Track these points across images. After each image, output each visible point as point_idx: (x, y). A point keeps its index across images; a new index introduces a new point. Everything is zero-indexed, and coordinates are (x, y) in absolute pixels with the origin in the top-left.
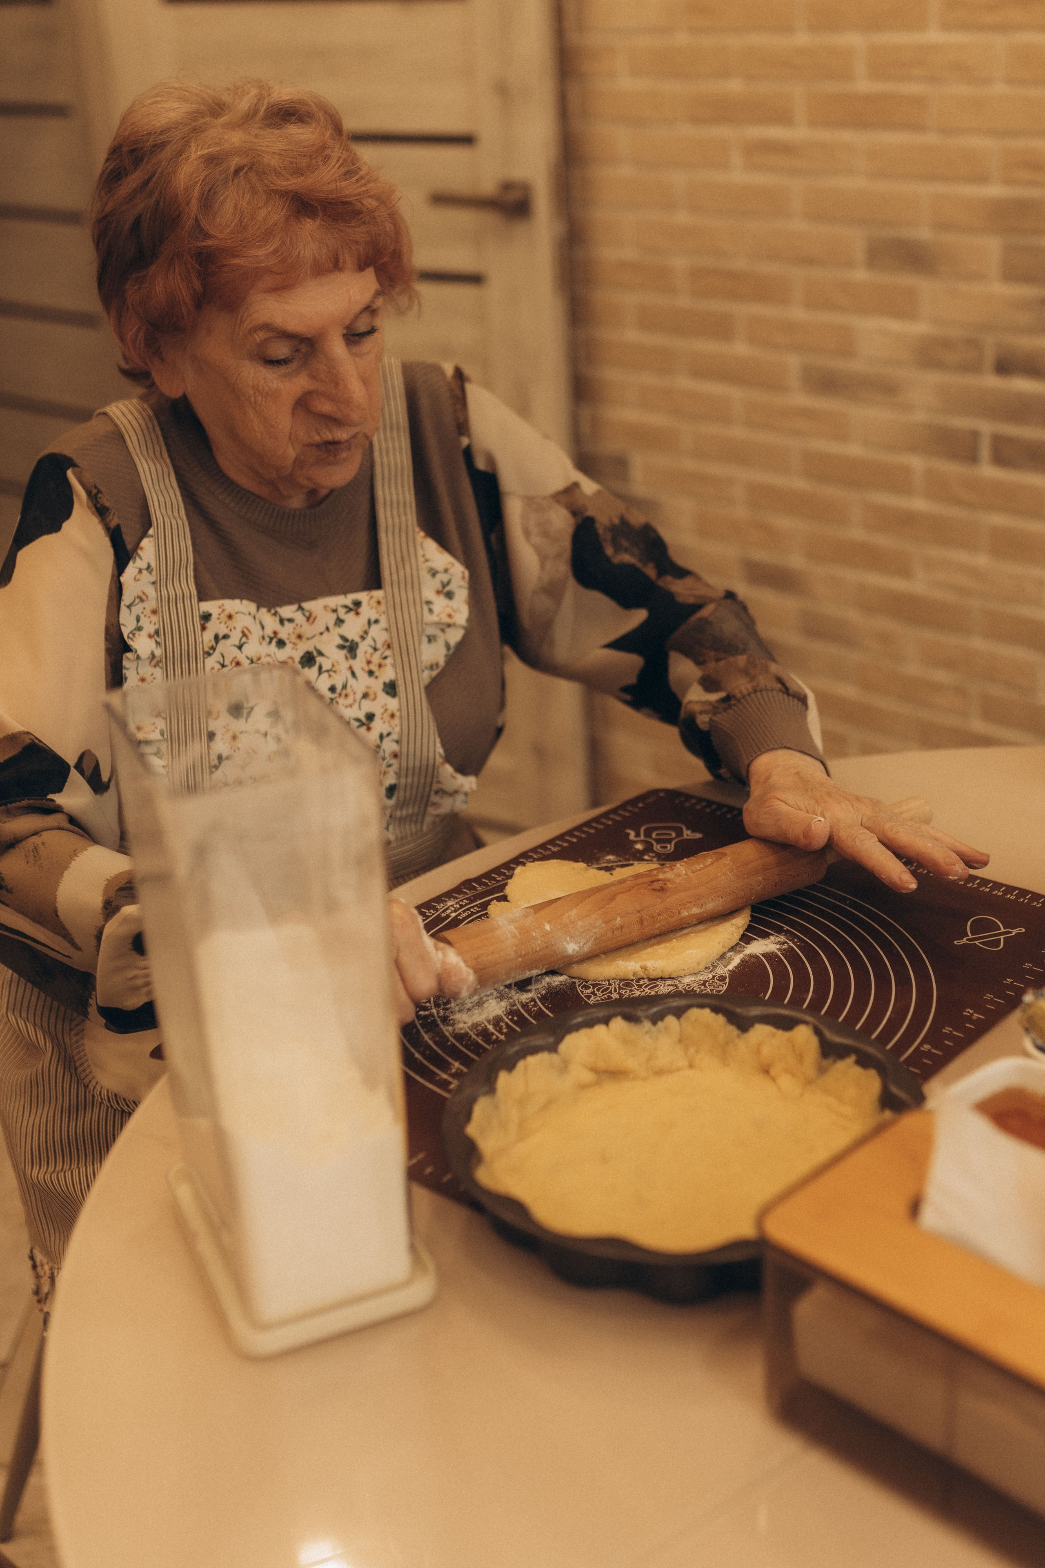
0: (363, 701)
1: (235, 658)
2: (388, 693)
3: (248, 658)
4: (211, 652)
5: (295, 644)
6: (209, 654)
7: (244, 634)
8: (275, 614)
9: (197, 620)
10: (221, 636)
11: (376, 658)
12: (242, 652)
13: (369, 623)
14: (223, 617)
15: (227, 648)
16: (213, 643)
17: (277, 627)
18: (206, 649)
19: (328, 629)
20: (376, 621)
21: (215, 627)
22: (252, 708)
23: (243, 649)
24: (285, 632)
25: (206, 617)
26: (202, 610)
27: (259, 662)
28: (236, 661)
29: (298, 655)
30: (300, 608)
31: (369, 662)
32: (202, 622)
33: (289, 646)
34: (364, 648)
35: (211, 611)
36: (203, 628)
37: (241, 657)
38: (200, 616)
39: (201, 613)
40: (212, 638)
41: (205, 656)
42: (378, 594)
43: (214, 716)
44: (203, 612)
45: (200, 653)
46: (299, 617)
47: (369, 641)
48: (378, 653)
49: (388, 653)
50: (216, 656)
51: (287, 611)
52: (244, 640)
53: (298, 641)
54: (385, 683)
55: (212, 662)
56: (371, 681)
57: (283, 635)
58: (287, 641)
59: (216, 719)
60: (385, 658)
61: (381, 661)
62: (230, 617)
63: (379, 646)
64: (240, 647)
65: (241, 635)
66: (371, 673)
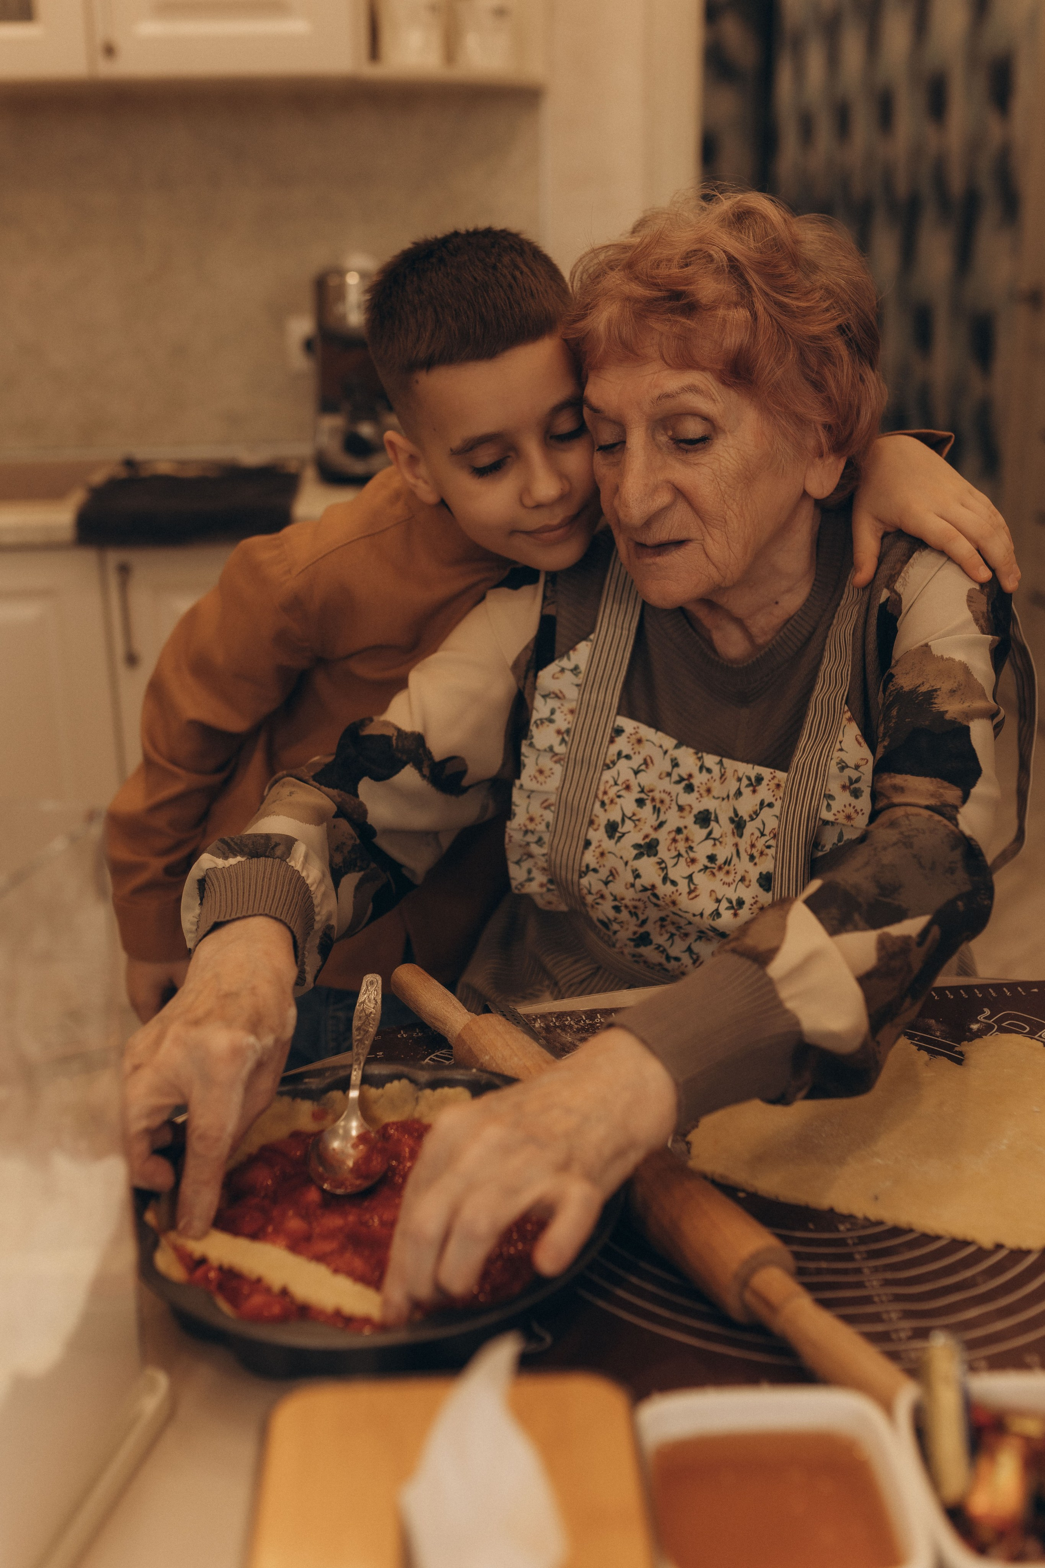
1: (628, 780)
2: (761, 886)
3: (640, 786)
4: (611, 766)
5: (701, 795)
6: (609, 768)
7: (645, 762)
8: (700, 759)
9: (609, 731)
10: (624, 754)
11: (760, 844)
12: (636, 778)
13: (762, 803)
14: (634, 738)
15: (624, 768)
16: (615, 758)
17: (695, 771)
18: (608, 761)
20: (770, 805)
21: (622, 744)
22: (624, 834)
23: (639, 776)
24: (699, 779)
25: (619, 731)
26: (617, 723)
27: (651, 794)
28: (627, 783)
29: (698, 807)
30: (721, 763)
31: (753, 846)
32: (613, 735)
33: (695, 795)
34: (751, 828)
35: (625, 728)
36: (612, 741)
37: (634, 783)
38: (613, 728)
39: (616, 726)
40: (616, 752)
41: (605, 768)
42: (781, 775)
43: (595, 826)
44: (618, 726)
45: (600, 763)
46: (716, 769)
47: (757, 823)
48: (764, 839)
49: (772, 842)
50: (613, 772)
51: (711, 760)
52: (643, 767)
53: (704, 794)
54: (761, 873)
55: (608, 775)
56: (749, 866)
57: (695, 782)
58: (696, 789)
59: (596, 830)
60: (769, 847)
61: (764, 848)
62: (639, 741)
63: (767, 832)
64: (636, 773)
65: (642, 762)
66: (752, 858)
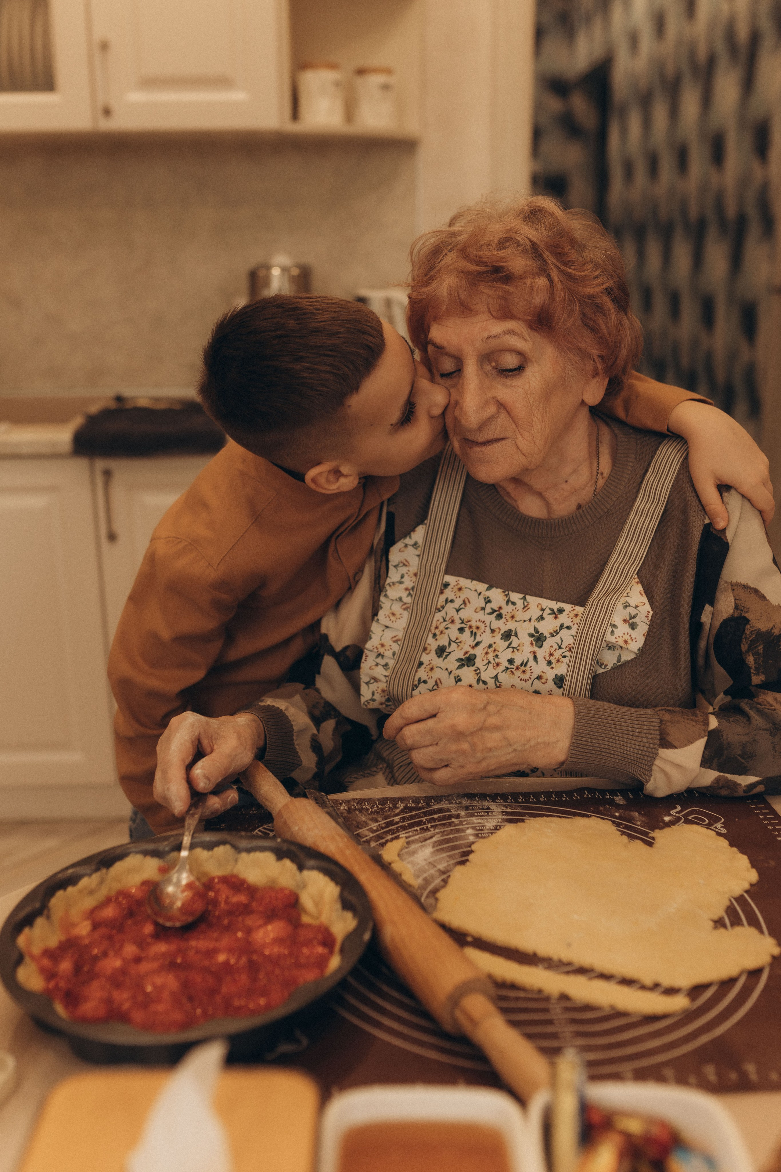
0: (536, 680)
1: (452, 617)
2: (556, 683)
3: (461, 619)
4: (441, 609)
5: (508, 621)
6: (439, 611)
7: (464, 603)
8: (507, 596)
9: (439, 585)
10: (449, 600)
11: (557, 654)
12: (458, 614)
13: (562, 627)
14: (457, 588)
15: (450, 609)
16: (444, 603)
17: (504, 604)
18: (439, 606)
19: (530, 620)
20: (568, 627)
21: (449, 593)
22: (450, 653)
23: (459, 612)
24: (506, 610)
25: (446, 585)
26: (444, 580)
27: (469, 624)
28: (452, 619)
30: (523, 598)
31: (550, 655)
32: (442, 588)
33: (503, 620)
34: (550, 642)
35: (450, 583)
36: (442, 592)
37: (456, 618)
38: (442, 584)
39: (444, 582)
40: (444, 600)
41: (437, 611)
42: (579, 609)
43: (427, 652)
44: (446, 582)
47: (556, 639)
48: (561, 651)
49: (568, 653)
50: (442, 613)
52: (463, 607)
53: (510, 619)
54: (556, 675)
55: (439, 616)
56: (547, 669)
57: (504, 612)
58: (504, 617)
59: (427, 654)
60: (564, 657)
61: (560, 657)
62: (460, 589)
63: (563, 645)
64: (458, 611)
65: (462, 603)
66: (549, 663)
